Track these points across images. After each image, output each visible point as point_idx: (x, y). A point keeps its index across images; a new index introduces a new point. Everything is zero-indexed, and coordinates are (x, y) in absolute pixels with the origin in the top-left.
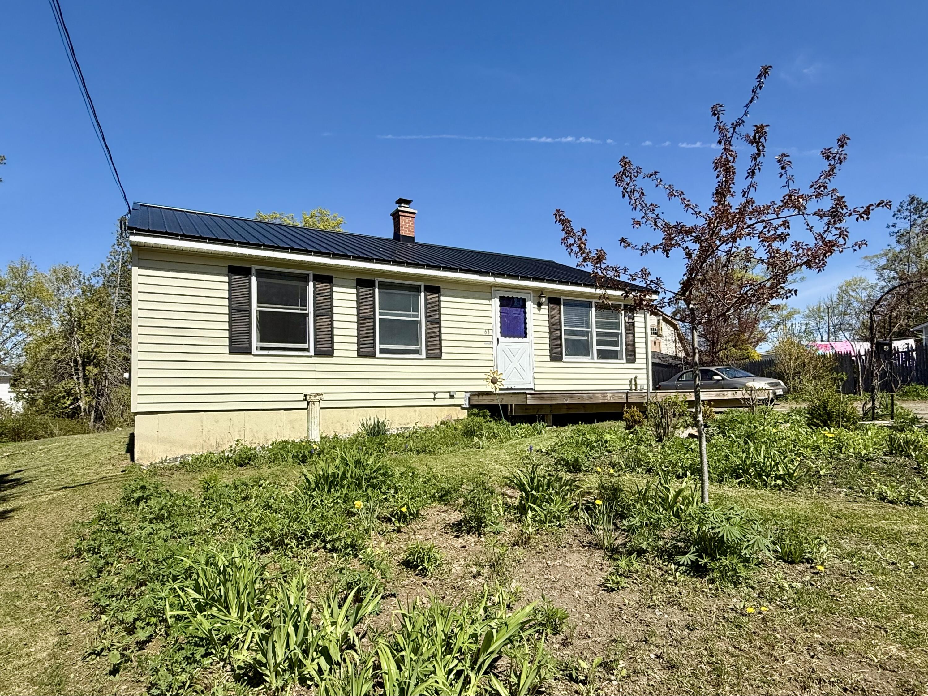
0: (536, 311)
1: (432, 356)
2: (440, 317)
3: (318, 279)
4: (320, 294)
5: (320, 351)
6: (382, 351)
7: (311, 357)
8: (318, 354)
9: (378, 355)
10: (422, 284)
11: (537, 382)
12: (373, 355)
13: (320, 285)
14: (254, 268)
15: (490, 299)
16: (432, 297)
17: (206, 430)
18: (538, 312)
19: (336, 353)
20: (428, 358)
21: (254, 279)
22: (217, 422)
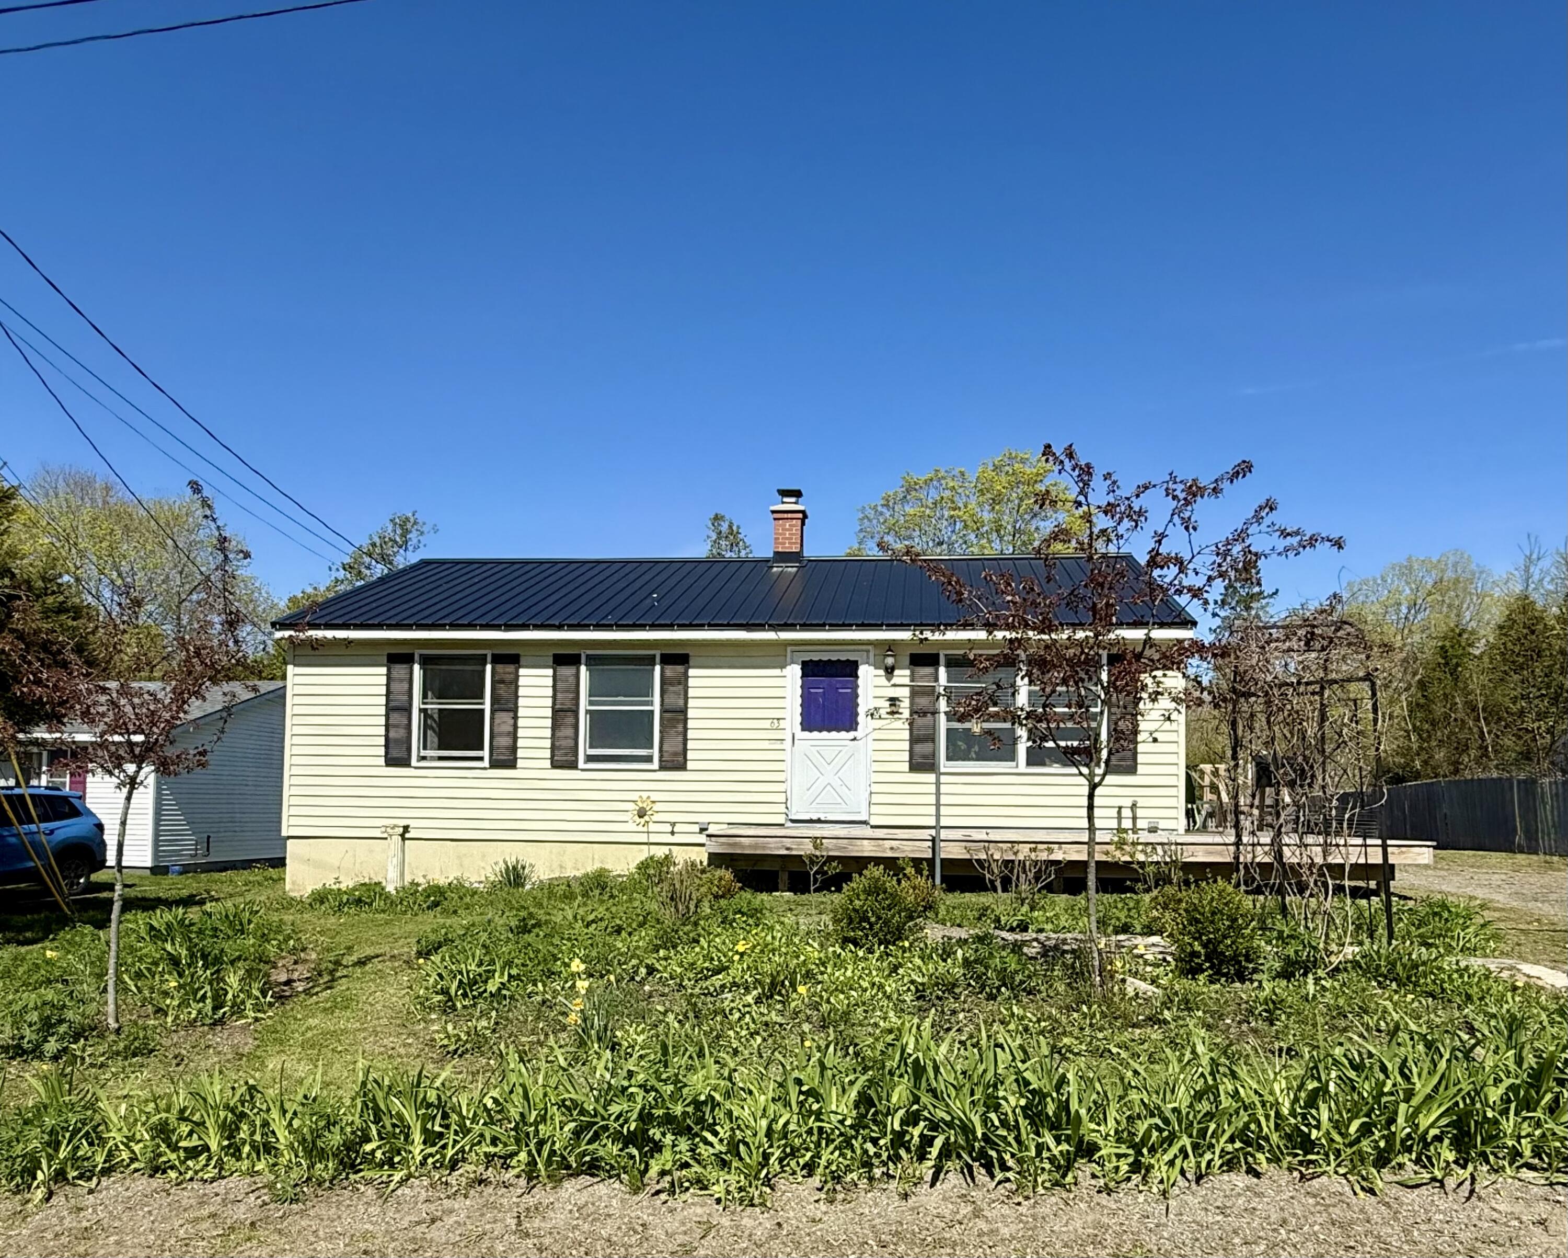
0: (883, 681)
1: (669, 765)
2: (686, 703)
3: (498, 659)
4: (502, 682)
5: (497, 760)
6: (590, 759)
7: (485, 769)
8: (494, 765)
9: (581, 764)
10: (658, 653)
11: (874, 809)
12: (573, 766)
13: (500, 668)
14: (417, 653)
15: (782, 667)
16: (673, 671)
17: (358, 861)
18: (886, 683)
19: (520, 763)
20: (662, 768)
21: (416, 667)
22: (371, 851)
